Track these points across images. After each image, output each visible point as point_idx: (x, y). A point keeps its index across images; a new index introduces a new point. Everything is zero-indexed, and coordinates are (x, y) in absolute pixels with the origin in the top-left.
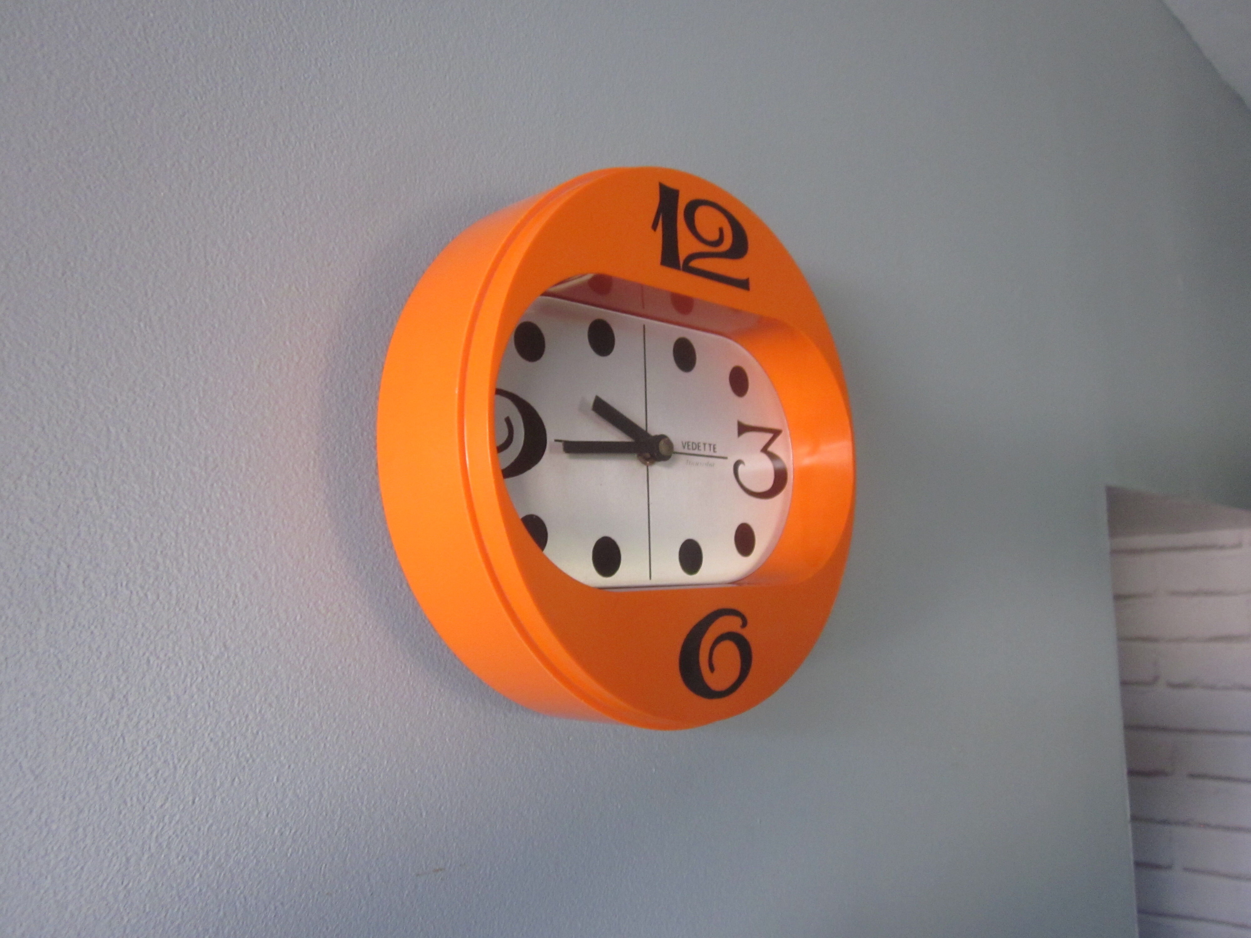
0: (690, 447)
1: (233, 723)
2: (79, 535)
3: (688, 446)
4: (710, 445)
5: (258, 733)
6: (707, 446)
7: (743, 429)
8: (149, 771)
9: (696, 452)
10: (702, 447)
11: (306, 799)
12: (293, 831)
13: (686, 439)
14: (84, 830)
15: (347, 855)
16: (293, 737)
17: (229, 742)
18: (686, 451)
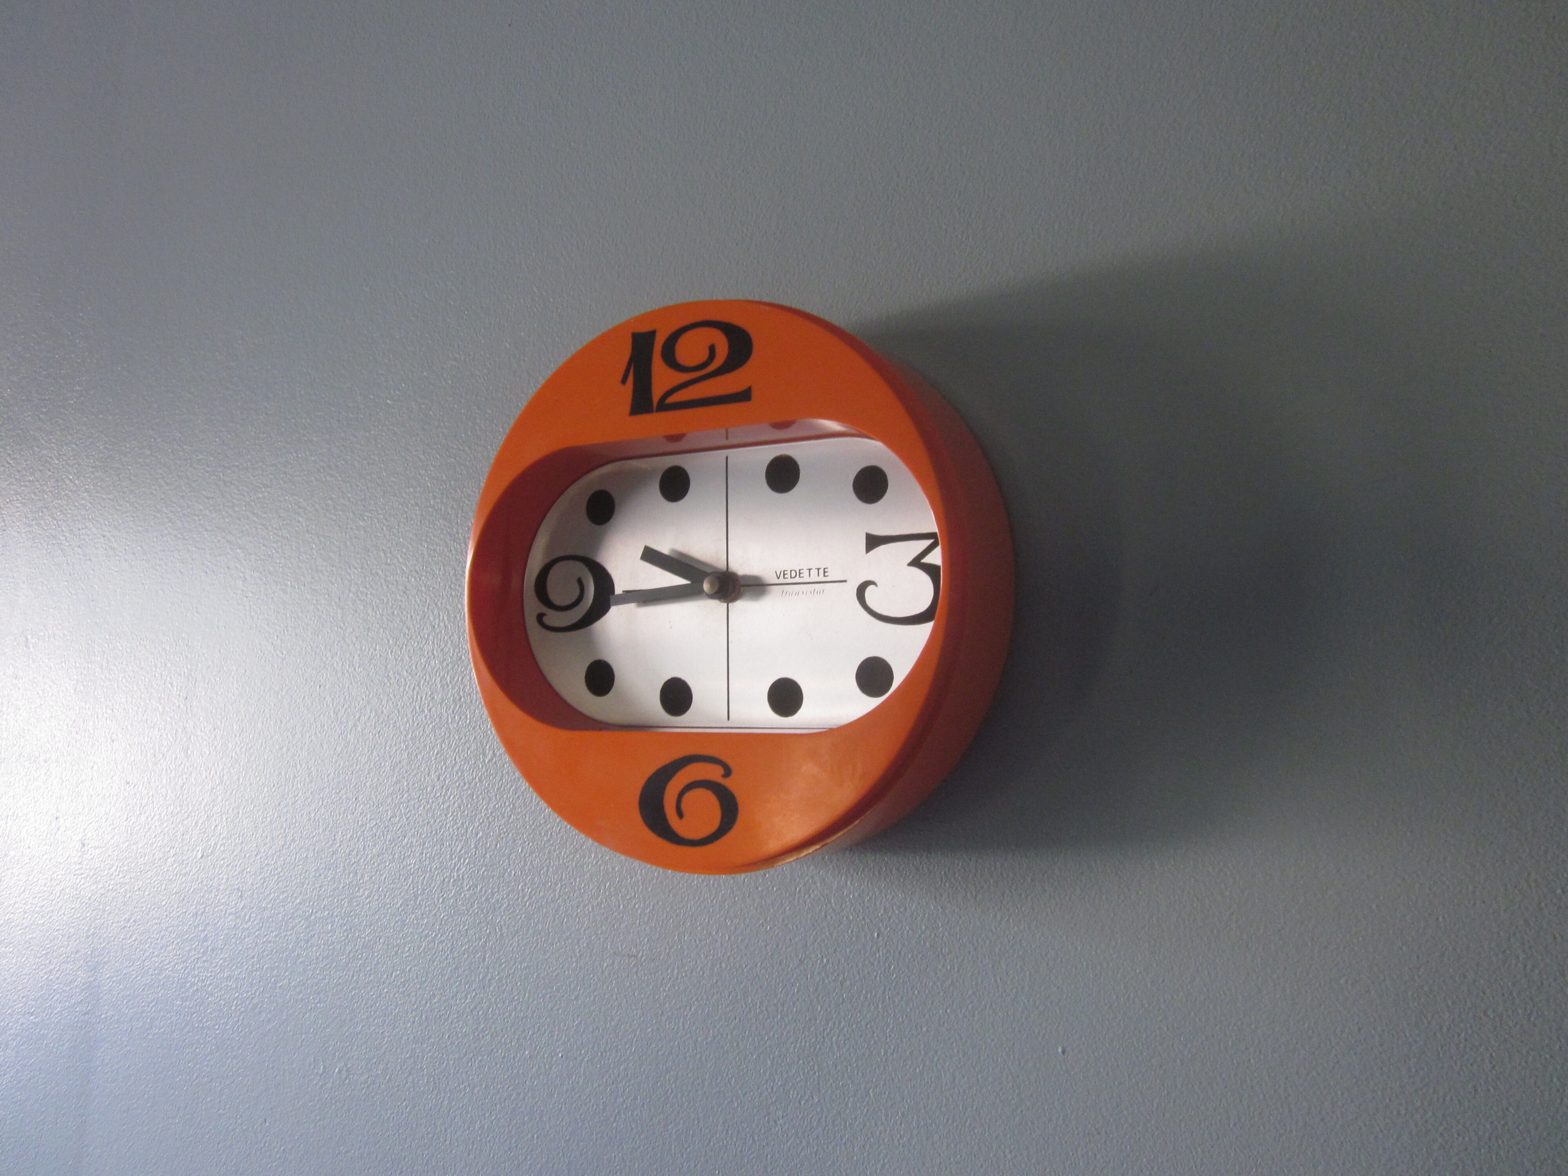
0: (788, 576)
1: (497, 806)
2: (426, 679)
3: (784, 575)
4: (818, 569)
5: (511, 816)
6: (814, 572)
7: (873, 542)
8: (455, 827)
9: (797, 580)
10: (805, 573)
11: (539, 870)
12: (529, 890)
13: (780, 568)
14: (426, 855)
15: (564, 920)
16: (531, 823)
17: (495, 819)
18: (781, 580)
